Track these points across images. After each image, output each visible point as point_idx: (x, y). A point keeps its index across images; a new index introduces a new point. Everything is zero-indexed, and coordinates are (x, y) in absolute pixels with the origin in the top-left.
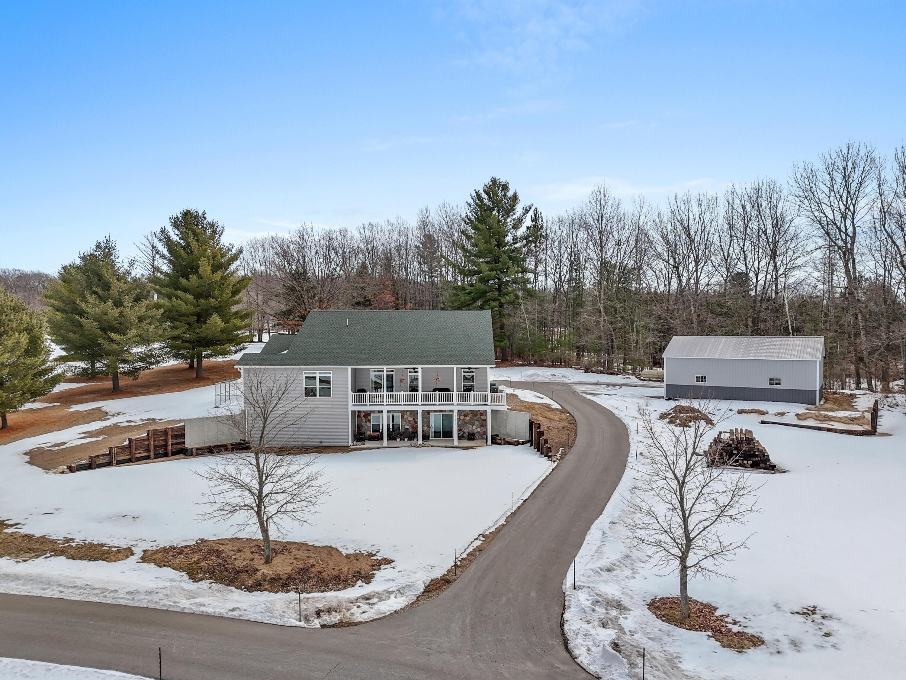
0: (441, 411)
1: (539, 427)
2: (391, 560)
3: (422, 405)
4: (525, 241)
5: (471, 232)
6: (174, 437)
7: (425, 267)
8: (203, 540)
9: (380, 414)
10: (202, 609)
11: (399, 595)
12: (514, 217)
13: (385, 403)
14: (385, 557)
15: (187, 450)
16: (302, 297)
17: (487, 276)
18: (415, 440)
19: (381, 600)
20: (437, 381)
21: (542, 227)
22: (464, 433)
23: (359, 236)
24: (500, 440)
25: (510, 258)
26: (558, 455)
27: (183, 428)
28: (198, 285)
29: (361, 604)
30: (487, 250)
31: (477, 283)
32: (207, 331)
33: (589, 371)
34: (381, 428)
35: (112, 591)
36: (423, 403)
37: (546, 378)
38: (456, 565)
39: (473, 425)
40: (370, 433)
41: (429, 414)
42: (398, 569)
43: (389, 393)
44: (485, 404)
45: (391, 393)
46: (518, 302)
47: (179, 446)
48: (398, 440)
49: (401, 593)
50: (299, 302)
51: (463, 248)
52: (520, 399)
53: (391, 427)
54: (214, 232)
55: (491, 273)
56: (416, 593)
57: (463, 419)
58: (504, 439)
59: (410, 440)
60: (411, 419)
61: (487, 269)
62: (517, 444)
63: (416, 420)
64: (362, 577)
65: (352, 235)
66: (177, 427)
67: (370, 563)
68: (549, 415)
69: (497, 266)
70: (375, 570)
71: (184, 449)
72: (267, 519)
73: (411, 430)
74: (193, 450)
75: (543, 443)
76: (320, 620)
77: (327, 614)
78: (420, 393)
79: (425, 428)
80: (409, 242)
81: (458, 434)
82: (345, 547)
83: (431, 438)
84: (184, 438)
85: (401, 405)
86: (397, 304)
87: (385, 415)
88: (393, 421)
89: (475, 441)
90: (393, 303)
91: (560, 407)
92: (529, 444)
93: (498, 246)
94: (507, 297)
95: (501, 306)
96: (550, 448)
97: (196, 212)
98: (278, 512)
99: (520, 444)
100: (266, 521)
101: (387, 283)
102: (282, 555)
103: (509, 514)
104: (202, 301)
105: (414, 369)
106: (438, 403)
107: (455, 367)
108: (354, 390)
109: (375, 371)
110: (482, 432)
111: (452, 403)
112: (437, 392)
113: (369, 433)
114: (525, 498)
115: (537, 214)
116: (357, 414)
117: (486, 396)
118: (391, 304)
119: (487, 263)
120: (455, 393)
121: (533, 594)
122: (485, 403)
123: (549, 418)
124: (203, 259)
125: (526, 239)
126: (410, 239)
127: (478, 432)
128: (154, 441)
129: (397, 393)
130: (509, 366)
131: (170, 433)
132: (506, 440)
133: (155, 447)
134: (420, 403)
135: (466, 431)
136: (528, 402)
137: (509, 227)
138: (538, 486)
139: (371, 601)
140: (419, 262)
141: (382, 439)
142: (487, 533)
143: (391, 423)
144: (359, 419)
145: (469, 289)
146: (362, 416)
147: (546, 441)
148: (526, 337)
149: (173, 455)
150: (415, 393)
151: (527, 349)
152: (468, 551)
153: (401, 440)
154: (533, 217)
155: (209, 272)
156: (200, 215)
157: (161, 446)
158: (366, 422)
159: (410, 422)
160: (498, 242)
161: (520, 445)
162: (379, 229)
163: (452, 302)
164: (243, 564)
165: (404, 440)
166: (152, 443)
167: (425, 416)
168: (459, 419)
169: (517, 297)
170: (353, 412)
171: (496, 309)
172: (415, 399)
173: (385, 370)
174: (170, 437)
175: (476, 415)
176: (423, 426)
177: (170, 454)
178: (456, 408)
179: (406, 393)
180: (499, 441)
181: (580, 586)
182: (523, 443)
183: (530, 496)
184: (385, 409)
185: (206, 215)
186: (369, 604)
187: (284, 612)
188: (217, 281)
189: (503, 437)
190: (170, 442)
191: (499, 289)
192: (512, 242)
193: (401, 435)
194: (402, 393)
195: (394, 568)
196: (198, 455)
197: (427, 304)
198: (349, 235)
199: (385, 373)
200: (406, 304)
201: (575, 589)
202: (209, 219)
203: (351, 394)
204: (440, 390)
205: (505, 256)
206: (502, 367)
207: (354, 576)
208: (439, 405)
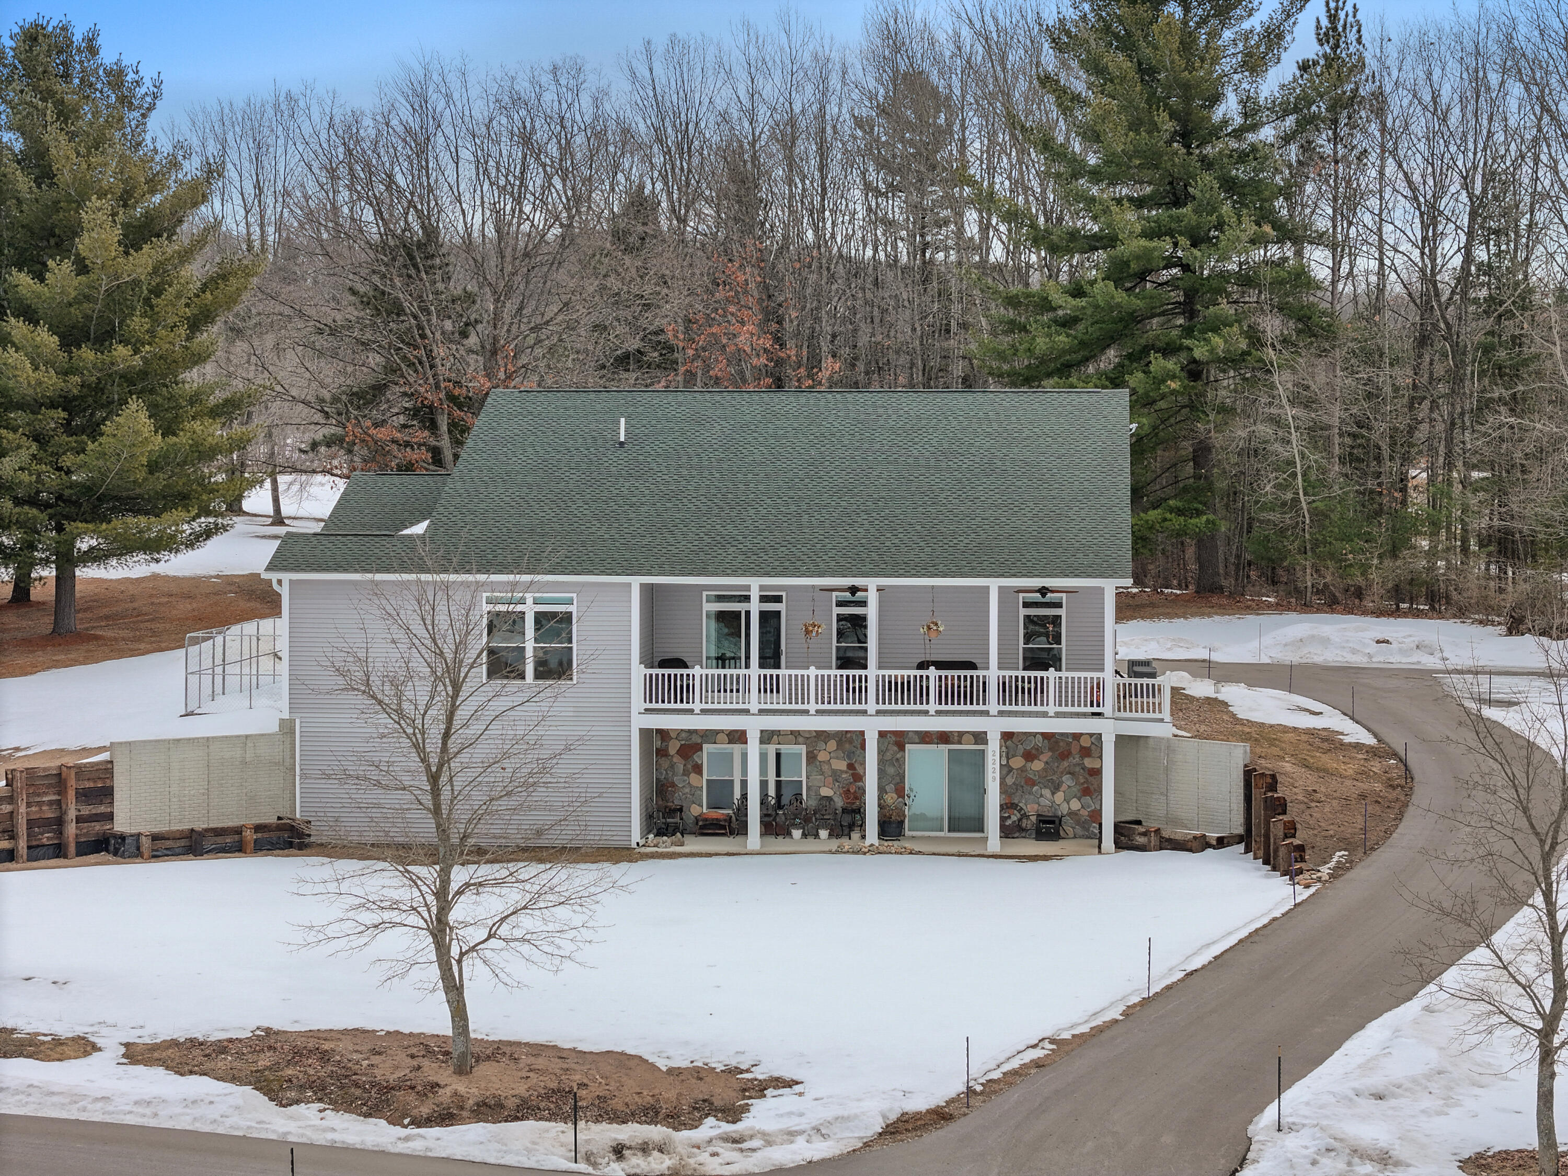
0: (944, 737)
1: (1273, 787)
2: (793, 1080)
3: (879, 712)
4: (1290, 121)
5: (1078, 83)
6: (84, 796)
7: (895, 208)
8: (268, 1031)
9: (737, 748)
10: (330, 1136)
11: (816, 1138)
12: (1246, 25)
13: (754, 707)
14: (776, 1074)
15: (122, 838)
16: (423, 336)
17: (1138, 258)
18: (855, 835)
19: (769, 1144)
20: (933, 635)
21: (1361, 64)
22: (1025, 816)
23: (627, 87)
24: (1144, 834)
25: (1230, 185)
26: (1325, 871)
27: (107, 769)
28: (73, 294)
29: (720, 1150)
30: (1137, 153)
31: (1100, 284)
32: (101, 463)
33: (1522, 627)
34: (737, 794)
35: (97, 1100)
36: (881, 707)
37: (1354, 651)
38: (970, 1091)
39: (1056, 788)
40: (701, 809)
41: (902, 748)
42: (808, 1096)
43: (768, 672)
44: (1094, 714)
45: (775, 672)
46: (1261, 360)
47: (97, 827)
48: (797, 833)
49: (823, 1135)
50: (411, 354)
51: (1047, 145)
52: (1234, 716)
53: (772, 791)
54: (126, 101)
55: (1155, 243)
56: (862, 1135)
57: (1022, 770)
58: (1158, 831)
59: (838, 836)
60: (841, 765)
61: (1138, 228)
62: (1199, 844)
63: (859, 770)
64: (716, 1110)
65: (603, 83)
66: (92, 764)
67: (737, 1086)
68: (1327, 760)
69: (1179, 220)
70: (750, 1098)
71: (115, 836)
72: (462, 954)
73: (839, 803)
74: (143, 840)
75: (1281, 834)
76: (623, 1165)
77: (640, 1154)
78: (872, 672)
79: (891, 798)
80: (832, 109)
81: (1003, 819)
82: (665, 1055)
83: (907, 833)
84: (112, 803)
85: (806, 712)
86: (779, 363)
87: (753, 747)
88: (778, 774)
89: (1061, 843)
90: (763, 360)
91: (1369, 740)
92: (1241, 847)
93: (1185, 136)
94: (1217, 340)
95: (1194, 371)
96: (1301, 848)
97: (64, 29)
98: (490, 936)
99: (1209, 845)
100: (459, 962)
101: (741, 278)
102: (495, 1064)
103: (1136, 999)
104: (87, 354)
105: (854, 590)
106: (933, 707)
107: (994, 584)
108: (649, 660)
109: (720, 599)
110: (1084, 813)
111: (981, 707)
112: (932, 672)
113: (695, 810)
114: (1190, 968)
115: (1342, 15)
116: (657, 743)
117: (1099, 686)
118: (755, 361)
119: (1139, 203)
120: (993, 674)
121: (1167, 1139)
122: (1095, 709)
123: (1318, 770)
124: (95, 202)
125: (1296, 110)
126: (834, 100)
127: (1072, 814)
128: (29, 805)
129: (793, 672)
130: (1223, 610)
131: (72, 783)
132: (1166, 834)
133: (31, 823)
134: (872, 707)
135: (1031, 809)
136: (1262, 725)
137: (1226, 65)
138: (1241, 941)
139: (744, 1145)
140: (868, 187)
141: (742, 830)
142: (1066, 1035)
143: (772, 778)
144: (665, 763)
145: (1067, 305)
146: (672, 751)
147: (1291, 830)
148: (1289, 496)
149: (79, 854)
150: (857, 672)
151: (1294, 547)
152: (1006, 1068)
153: (805, 835)
154: (1325, 22)
155: (115, 250)
156: (78, 38)
157: (45, 823)
158: (686, 773)
159: (836, 775)
160: (1184, 126)
161: (1210, 850)
162: (710, 58)
163: (1001, 356)
164: (395, 1076)
165: (817, 836)
166: (23, 809)
167: (888, 755)
168: (1006, 770)
169: (1255, 338)
170: (646, 734)
171: (1174, 385)
172: (857, 690)
173: (755, 595)
174: (71, 794)
175: (1065, 755)
176: (882, 790)
177: (72, 849)
178: (994, 727)
179: (826, 672)
180: (1141, 840)
181: (1294, 1124)
182: (1221, 843)
183: (1210, 963)
184: (753, 726)
185: (100, 41)
186: (742, 1150)
187: (534, 1143)
188: (136, 283)
189: (1154, 825)
190: (72, 814)
191: (1188, 308)
192: (1238, 121)
193: (807, 820)
194: (812, 672)
195: (801, 1094)
196: (155, 856)
197: (904, 359)
198: (591, 83)
199: (755, 607)
200: (814, 362)
201: (1279, 1130)
202: (107, 57)
203: (639, 673)
204: (940, 665)
205: (1207, 178)
206: (1193, 615)
207: (695, 1108)
208: (939, 713)
